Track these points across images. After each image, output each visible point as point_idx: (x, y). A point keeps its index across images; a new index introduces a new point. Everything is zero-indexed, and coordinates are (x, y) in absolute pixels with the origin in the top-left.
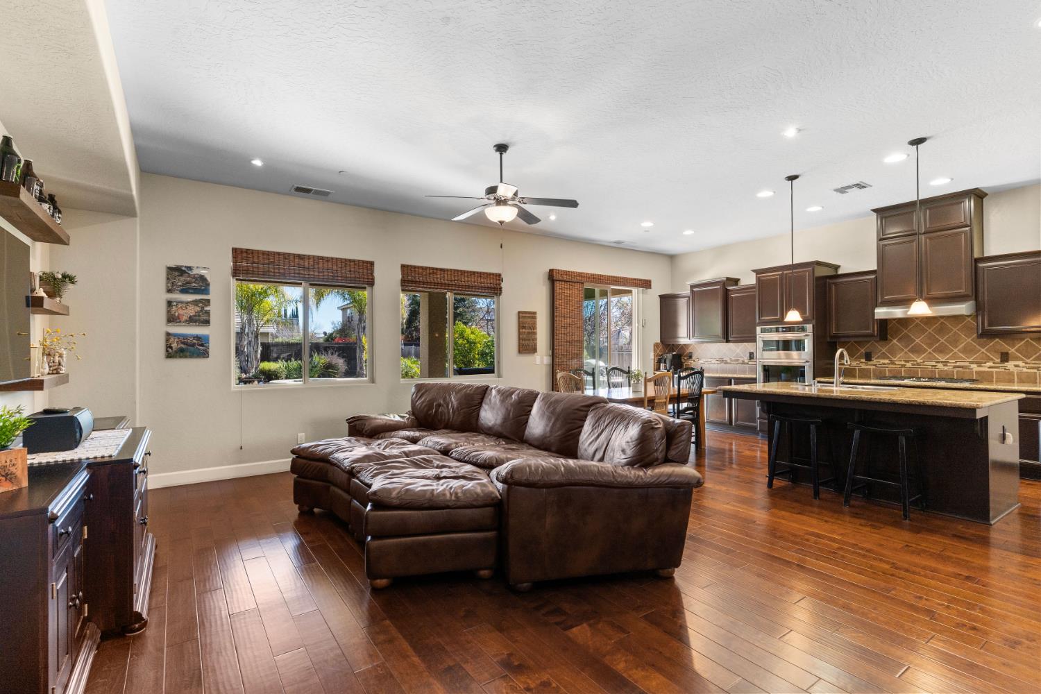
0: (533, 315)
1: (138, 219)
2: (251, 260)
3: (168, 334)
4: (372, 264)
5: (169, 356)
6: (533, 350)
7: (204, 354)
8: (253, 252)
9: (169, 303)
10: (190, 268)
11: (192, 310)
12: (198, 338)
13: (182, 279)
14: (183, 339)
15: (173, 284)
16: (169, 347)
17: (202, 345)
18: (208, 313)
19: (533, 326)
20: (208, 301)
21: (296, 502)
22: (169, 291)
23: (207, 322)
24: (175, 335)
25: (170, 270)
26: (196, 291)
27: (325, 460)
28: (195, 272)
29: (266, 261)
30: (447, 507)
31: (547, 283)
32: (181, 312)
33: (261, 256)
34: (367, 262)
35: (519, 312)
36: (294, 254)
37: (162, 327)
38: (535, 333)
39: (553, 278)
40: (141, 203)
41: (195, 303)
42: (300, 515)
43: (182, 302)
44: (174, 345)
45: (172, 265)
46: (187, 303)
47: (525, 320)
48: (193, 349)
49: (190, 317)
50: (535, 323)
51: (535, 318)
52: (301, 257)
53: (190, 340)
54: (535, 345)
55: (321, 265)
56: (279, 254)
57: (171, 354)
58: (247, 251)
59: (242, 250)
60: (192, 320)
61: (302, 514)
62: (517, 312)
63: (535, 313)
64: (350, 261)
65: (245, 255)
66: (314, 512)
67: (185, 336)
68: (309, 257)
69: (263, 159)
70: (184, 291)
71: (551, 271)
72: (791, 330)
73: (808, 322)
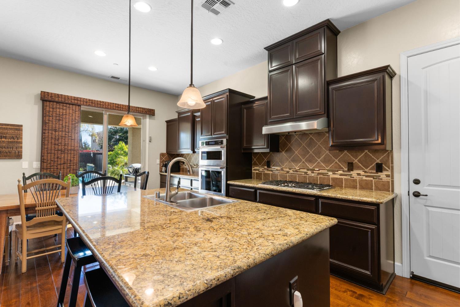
0: (18, 128)
6: (17, 156)
19: (18, 137)
38: (20, 142)
47: (6, 131)
50: (20, 134)
51: (19, 130)
54: (20, 152)
63: (21, 126)
72: (216, 143)
73: (223, 137)
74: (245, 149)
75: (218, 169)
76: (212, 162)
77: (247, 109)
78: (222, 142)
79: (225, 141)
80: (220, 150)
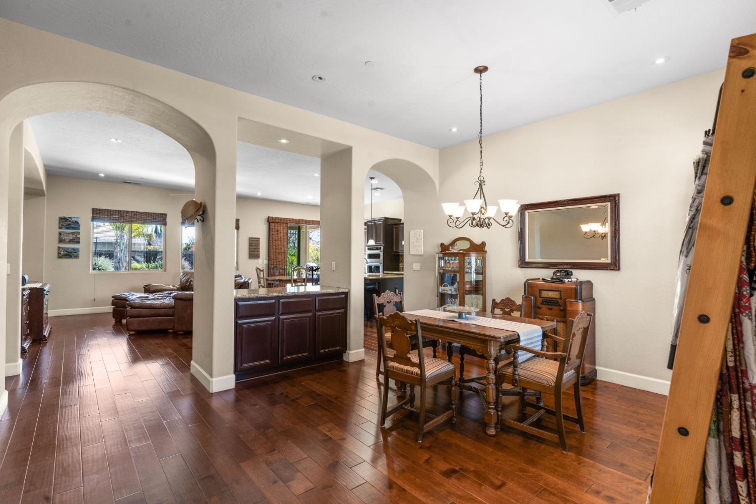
0: (258, 240)
1: (46, 197)
2: (101, 214)
3: (59, 248)
4: (166, 215)
5: (59, 257)
6: (258, 257)
7: (77, 257)
8: (102, 210)
9: (60, 234)
10: (71, 218)
11: (71, 237)
12: (74, 249)
13: (66, 223)
14: (66, 250)
15: (62, 225)
16: (59, 253)
17: (76, 253)
18: (79, 238)
19: (258, 245)
21: (114, 317)
22: (60, 228)
23: (78, 242)
24: (62, 248)
25: (61, 219)
26: (73, 228)
27: (125, 299)
28: (73, 219)
29: (109, 214)
30: (156, 308)
31: (267, 223)
32: (65, 237)
33: (106, 212)
34: (163, 214)
35: (250, 238)
36: (124, 211)
37: (56, 244)
38: (259, 248)
39: (270, 221)
40: (47, 192)
41: (73, 233)
42: (115, 323)
43: (66, 233)
44: (62, 253)
45: (62, 216)
46: (69, 233)
47: (253, 242)
48: (71, 254)
49: (70, 240)
50: (259, 243)
51: (259, 241)
52: (127, 212)
53: (70, 250)
54: (259, 254)
55: (138, 216)
56: (116, 211)
57: (60, 256)
58: (99, 210)
59: (96, 209)
60: (71, 241)
61: (116, 322)
62: (248, 238)
63: (259, 238)
64: (154, 213)
65: (98, 212)
66: (121, 322)
67: (68, 249)
68: (132, 212)
69: (103, 174)
70: (67, 228)
71: (268, 217)
72: (377, 249)
73: (381, 245)
74: (395, 252)
75: (378, 264)
76: (374, 260)
77: (396, 228)
78: (380, 248)
79: (382, 247)
80: (380, 253)
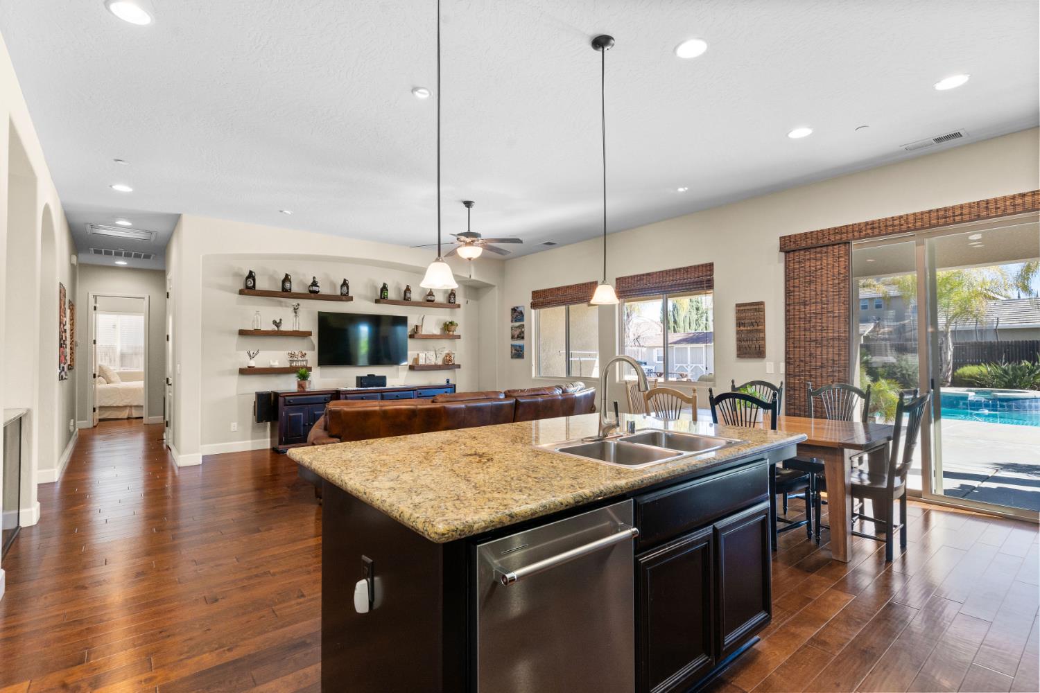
0: (758, 307)
2: (538, 297)
3: (512, 346)
5: (512, 358)
6: (761, 352)
7: (523, 357)
8: (539, 292)
9: (512, 328)
10: (518, 307)
11: (518, 331)
13: (515, 314)
15: (513, 318)
18: (524, 333)
19: (760, 320)
20: (523, 325)
22: (512, 321)
23: (523, 338)
25: (512, 310)
26: (520, 320)
29: (544, 296)
32: (515, 332)
33: (542, 293)
34: (593, 283)
35: (739, 307)
38: (763, 331)
39: (790, 247)
41: (519, 327)
43: (515, 327)
44: (513, 352)
47: (748, 314)
49: (518, 335)
50: (763, 316)
51: (762, 310)
52: (559, 289)
54: (763, 349)
62: (735, 306)
63: (762, 303)
64: (583, 285)
65: (536, 294)
70: (516, 321)
